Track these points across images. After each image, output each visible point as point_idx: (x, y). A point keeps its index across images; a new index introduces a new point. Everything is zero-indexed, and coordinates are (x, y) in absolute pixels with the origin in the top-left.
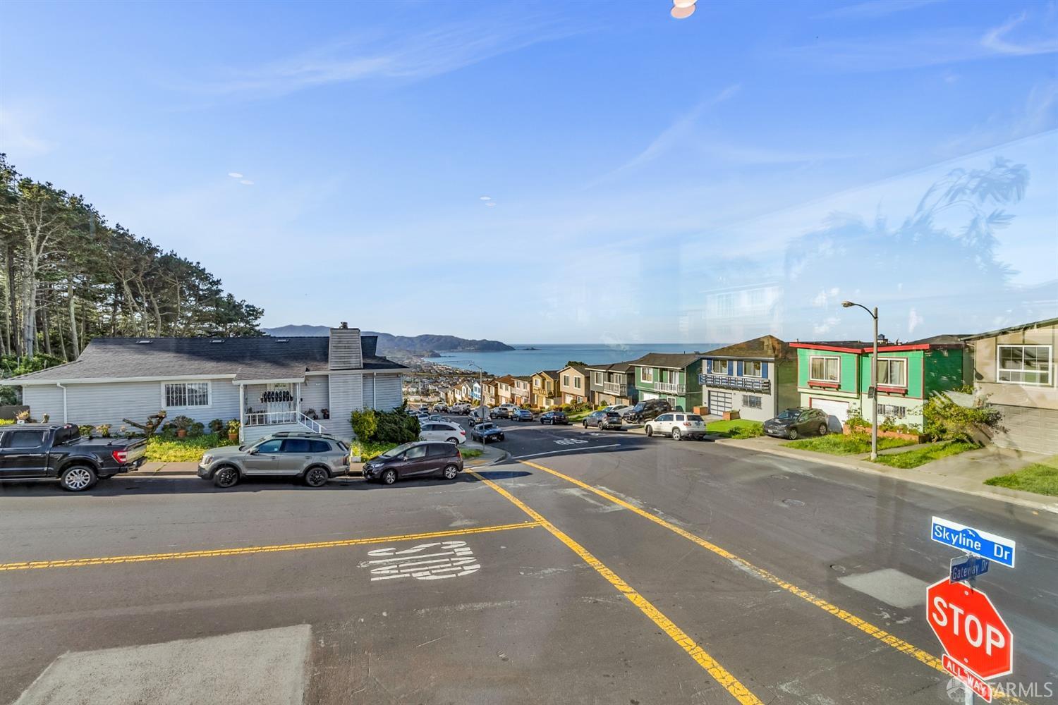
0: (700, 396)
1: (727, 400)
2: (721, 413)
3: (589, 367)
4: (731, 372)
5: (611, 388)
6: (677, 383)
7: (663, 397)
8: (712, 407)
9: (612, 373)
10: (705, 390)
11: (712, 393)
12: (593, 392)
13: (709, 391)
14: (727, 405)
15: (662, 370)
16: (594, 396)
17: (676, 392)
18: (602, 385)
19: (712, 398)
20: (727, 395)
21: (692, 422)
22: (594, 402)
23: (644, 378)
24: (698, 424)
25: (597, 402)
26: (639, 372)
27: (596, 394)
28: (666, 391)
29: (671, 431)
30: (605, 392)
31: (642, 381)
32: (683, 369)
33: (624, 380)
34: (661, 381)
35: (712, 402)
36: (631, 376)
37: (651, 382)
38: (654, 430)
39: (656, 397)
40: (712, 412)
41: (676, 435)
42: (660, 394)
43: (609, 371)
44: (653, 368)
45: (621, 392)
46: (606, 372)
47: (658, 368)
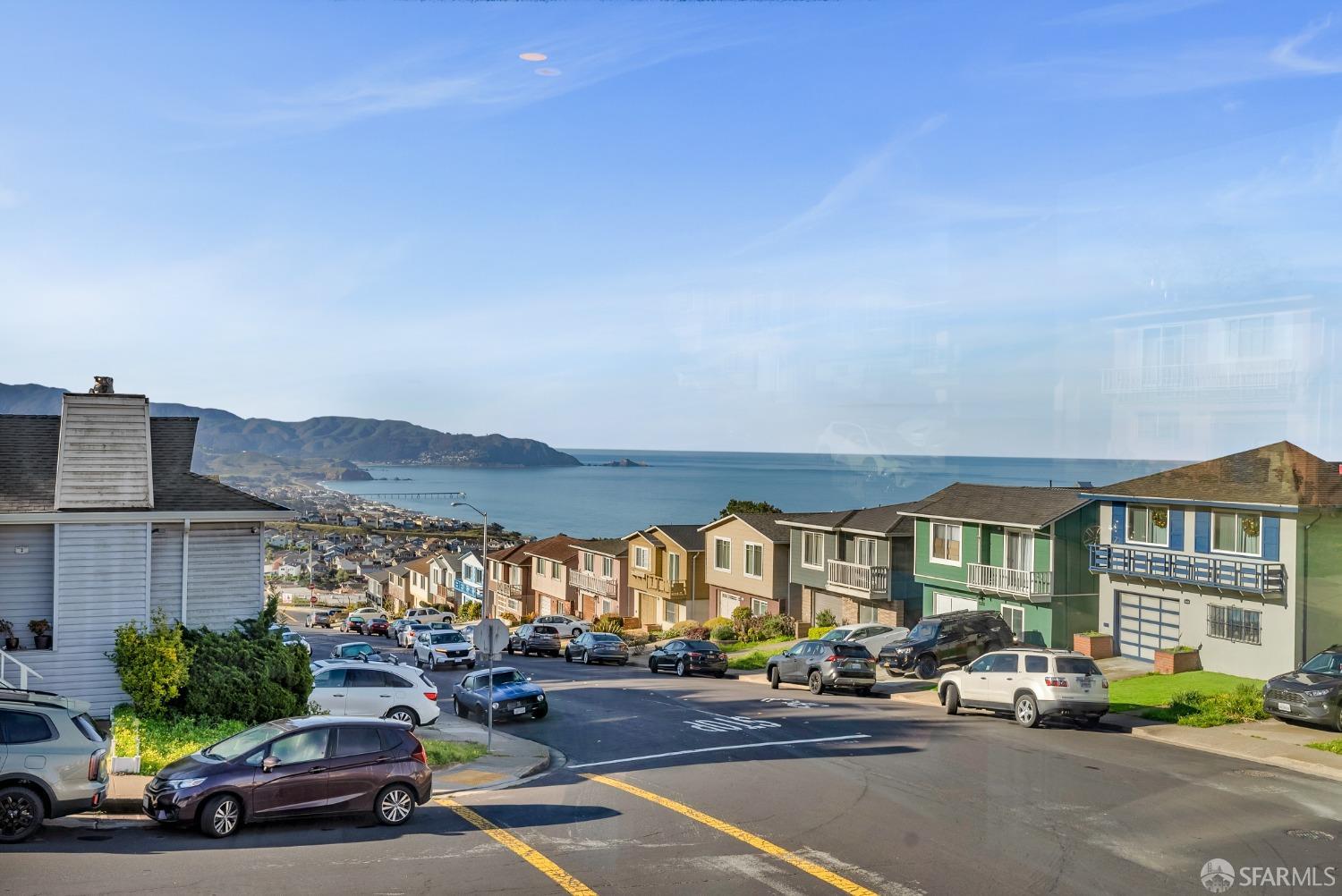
0: (1091, 608)
1: (1167, 618)
2: (1150, 655)
3: (791, 517)
4: (1177, 541)
5: (843, 576)
6: (1031, 566)
7: (990, 605)
8: (1124, 636)
9: (851, 536)
10: (1107, 587)
11: (1125, 599)
12: (797, 589)
13: (1118, 594)
14: (1166, 631)
15: (987, 530)
16: (800, 597)
17: (1026, 592)
18: (821, 568)
19: (1124, 611)
20: (1167, 605)
21: (1070, 677)
22: (799, 616)
23: (939, 551)
24: (1085, 684)
25: (806, 616)
26: (924, 535)
27: (806, 594)
28: (996, 589)
29: (1010, 700)
30: (830, 588)
31: (934, 560)
32: (1047, 529)
33: (882, 555)
34: (986, 559)
35: (1124, 623)
36: (902, 544)
37: (958, 564)
38: (963, 696)
39: (972, 605)
40: (1124, 649)
41: (1025, 713)
42: (982, 596)
43: (843, 529)
44: (965, 524)
45: (874, 588)
46: (833, 533)
47: (976, 525)
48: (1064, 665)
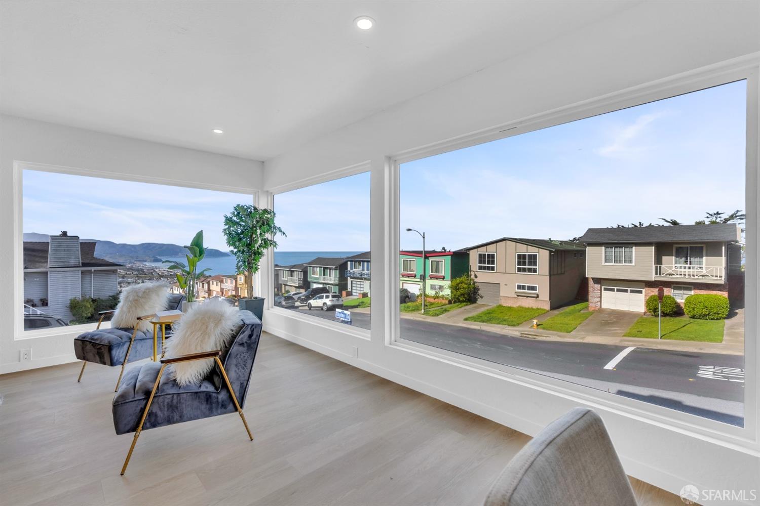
0: (346, 284)
1: (362, 286)
2: (357, 294)
3: (280, 267)
4: (363, 269)
5: (292, 281)
6: (334, 276)
7: (325, 286)
8: (353, 291)
9: (293, 271)
10: (349, 280)
11: (353, 282)
12: (281, 285)
13: (352, 281)
14: (362, 289)
15: (325, 269)
16: (282, 287)
17: (332, 282)
18: (286, 279)
19: (353, 285)
20: (362, 283)
21: (334, 299)
22: (281, 291)
23: (313, 274)
24: (338, 300)
25: (283, 291)
26: (310, 270)
27: (283, 286)
28: (326, 282)
29: (322, 305)
30: (288, 284)
31: (312, 276)
32: (337, 267)
33: (301, 275)
34: (324, 275)
35: (353, 288)
36: (305, 273)
37: (318, 276)
38: (312, 305)
39: (321, 286)
40: (353, 294)
41: (325, 308)
42: (323, 284)
43: (292, 269)
44: (319, 267)
45: (299, 283)
46: (289, 271)
47: (321, 267)
48: (333, 297)
